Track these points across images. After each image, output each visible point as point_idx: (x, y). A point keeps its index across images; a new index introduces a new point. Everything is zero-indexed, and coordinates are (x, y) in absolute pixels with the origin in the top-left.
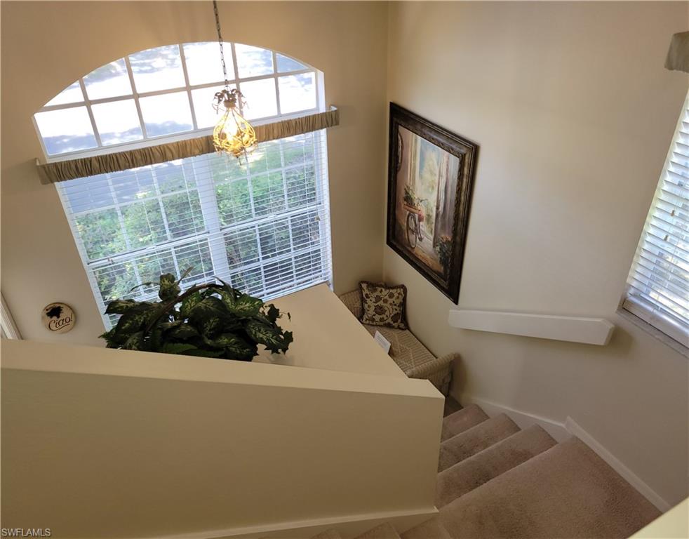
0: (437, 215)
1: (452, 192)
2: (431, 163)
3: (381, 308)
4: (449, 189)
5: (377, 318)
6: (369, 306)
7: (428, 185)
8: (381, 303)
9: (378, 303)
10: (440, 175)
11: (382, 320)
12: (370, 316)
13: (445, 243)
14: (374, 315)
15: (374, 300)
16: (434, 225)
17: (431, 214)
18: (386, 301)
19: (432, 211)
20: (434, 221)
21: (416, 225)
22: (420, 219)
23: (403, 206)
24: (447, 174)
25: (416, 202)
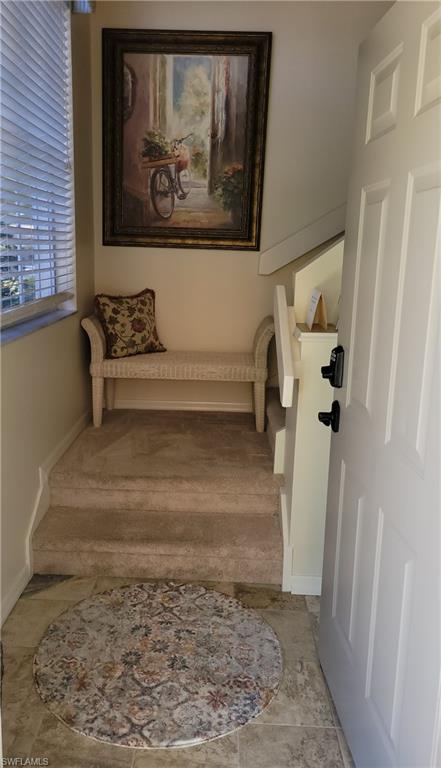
0: (214, 146)
1: (238, 103)
2: (196, 82)
3: (139, 321)
4: (234, 102)
5: (138, 338)
6: (123, 325)
7: (192, 113)
8: (137, 315)
9: (135, 316)
10: (215, 91)
11: (144, 340)
12: (126, 340)
13: (233, 176)
14: (133, 336)
15: (127, 313)
16: (208, 163)
17: (201, 150)
18: (141, 311)
19: (203, 144)
20: (208, 158)
21: (171, 180)
22: (180, 167)
23: (140, 166)
24: (227, 84)
25: (169, 149)
